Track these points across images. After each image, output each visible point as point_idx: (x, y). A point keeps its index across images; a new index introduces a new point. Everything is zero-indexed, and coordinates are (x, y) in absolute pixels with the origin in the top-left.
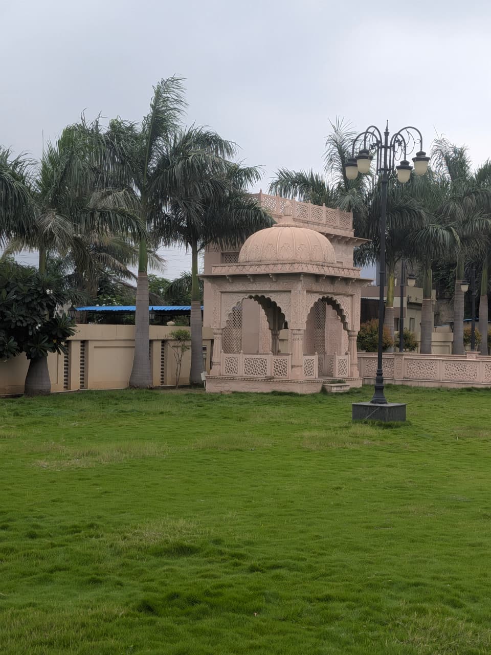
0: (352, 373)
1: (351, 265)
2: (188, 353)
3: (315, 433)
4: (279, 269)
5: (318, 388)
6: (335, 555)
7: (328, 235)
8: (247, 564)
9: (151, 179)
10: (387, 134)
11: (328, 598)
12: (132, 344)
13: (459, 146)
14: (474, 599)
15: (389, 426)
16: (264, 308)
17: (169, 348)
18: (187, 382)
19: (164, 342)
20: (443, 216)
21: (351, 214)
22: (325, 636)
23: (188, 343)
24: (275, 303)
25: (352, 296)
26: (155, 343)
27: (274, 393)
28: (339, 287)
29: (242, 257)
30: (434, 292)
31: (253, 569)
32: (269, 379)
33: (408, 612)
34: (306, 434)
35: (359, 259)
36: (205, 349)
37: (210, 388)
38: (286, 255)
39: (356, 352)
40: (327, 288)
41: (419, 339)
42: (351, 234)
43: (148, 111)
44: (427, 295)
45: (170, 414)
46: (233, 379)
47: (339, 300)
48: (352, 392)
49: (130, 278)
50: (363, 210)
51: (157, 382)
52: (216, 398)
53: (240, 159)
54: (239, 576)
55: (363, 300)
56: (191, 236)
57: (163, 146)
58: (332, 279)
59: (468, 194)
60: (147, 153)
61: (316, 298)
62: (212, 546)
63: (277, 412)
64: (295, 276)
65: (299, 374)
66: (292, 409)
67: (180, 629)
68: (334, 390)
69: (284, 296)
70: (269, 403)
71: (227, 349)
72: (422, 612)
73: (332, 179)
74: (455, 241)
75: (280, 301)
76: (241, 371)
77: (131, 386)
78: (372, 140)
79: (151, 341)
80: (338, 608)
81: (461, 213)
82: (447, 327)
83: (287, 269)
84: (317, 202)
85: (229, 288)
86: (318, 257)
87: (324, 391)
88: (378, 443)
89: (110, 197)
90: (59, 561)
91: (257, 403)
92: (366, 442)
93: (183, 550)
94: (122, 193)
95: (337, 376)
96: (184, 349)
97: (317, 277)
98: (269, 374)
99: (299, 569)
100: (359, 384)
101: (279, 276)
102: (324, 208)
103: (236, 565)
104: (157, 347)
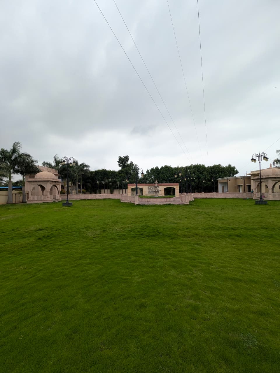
0: (59, 198)
1: (57, 179)
2: (22, 196)
3: (56, 209)
4: (44, 180)
5: (53, 201)
6: (70, 226)
7: (54, 174)
8: (55, 230)
9: (12, 161)
10: (68, 158)
11: (72, 232)
12: (7, 195)
13: (77, 160)
14: (94, 228)
15: (70, 206)
16: (40, 187)
17: (17, 195)
18: (22, 202)
19: (15, 194)
20: (74, 171)
21: (57, 170)
22: (74, 237)
23: (22, 194)
24: (43, 186)
25: (59, 185)
26: (13, 195)
27: (44, 203)
28: (57, 183)
29: (35, 177)
30: (73, 184)
31: (56, 230)
32: (42, 200)
33: (86, 231)
34: (54, 209)
35: (59, 178)
36: (26, 195)
37: (28, 203)
38: (46, 177)
39: (60, 195)
40: (54, 183)
41: (70, 192)
42: (57, 174)
43: (12, 148)
44: (71, 184)
45: (21, 208)
46: (34, 201)
47: (57, 185)
48: (60, 201)
49: (3, 181)
50: (60, 170)
51: (14, 202)
52: (30, 204)
53: (34, 158)
54: (54, 232)
55: (61, 186)
56: (22, 173)
57: (16, 155)
58: (55, 182)
59: (78, 168)
60: (11, 156)
61: (52, 185)
62: (46, 228)
63: (46, 206)
64: (48, 181)
65: (49, 199)
66: (48, 205)
67: (49, 240)
68: (56, 201)
69: (46, 185)
70: (43, 205)
71: (32, 195)
72: (88, 231)
73: (53, 164)
74: (76, 175)
75: (44, 186)
76: (36, 199)
77: (7, 203)
78: (65, 159)
79: (12, 194)
80: (75, 233)
81: (77, 171)
82: (75, 190)
83: (46, 180)
84: (50, 168)
85: (33, 183)
86: (52, 178)
87: (54, 202)
88: (68, 209)
89: (2, 165)
90: (14, 235)
91: (41, 205)
92: (66, 209)
93: (41, 230)
94: (5, 164)
95: (56, 199)
96: (21, 195)
97: (52, 181)
98: (42, 199)
99: (65, 229)
100: (61, 200)
101: (44, 181)
102: (52, 169)
103: (53, 230)
104: (14, 195)
